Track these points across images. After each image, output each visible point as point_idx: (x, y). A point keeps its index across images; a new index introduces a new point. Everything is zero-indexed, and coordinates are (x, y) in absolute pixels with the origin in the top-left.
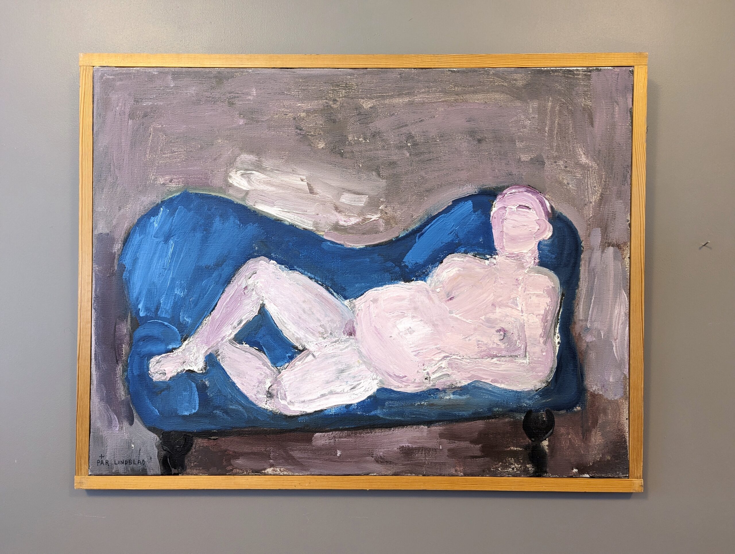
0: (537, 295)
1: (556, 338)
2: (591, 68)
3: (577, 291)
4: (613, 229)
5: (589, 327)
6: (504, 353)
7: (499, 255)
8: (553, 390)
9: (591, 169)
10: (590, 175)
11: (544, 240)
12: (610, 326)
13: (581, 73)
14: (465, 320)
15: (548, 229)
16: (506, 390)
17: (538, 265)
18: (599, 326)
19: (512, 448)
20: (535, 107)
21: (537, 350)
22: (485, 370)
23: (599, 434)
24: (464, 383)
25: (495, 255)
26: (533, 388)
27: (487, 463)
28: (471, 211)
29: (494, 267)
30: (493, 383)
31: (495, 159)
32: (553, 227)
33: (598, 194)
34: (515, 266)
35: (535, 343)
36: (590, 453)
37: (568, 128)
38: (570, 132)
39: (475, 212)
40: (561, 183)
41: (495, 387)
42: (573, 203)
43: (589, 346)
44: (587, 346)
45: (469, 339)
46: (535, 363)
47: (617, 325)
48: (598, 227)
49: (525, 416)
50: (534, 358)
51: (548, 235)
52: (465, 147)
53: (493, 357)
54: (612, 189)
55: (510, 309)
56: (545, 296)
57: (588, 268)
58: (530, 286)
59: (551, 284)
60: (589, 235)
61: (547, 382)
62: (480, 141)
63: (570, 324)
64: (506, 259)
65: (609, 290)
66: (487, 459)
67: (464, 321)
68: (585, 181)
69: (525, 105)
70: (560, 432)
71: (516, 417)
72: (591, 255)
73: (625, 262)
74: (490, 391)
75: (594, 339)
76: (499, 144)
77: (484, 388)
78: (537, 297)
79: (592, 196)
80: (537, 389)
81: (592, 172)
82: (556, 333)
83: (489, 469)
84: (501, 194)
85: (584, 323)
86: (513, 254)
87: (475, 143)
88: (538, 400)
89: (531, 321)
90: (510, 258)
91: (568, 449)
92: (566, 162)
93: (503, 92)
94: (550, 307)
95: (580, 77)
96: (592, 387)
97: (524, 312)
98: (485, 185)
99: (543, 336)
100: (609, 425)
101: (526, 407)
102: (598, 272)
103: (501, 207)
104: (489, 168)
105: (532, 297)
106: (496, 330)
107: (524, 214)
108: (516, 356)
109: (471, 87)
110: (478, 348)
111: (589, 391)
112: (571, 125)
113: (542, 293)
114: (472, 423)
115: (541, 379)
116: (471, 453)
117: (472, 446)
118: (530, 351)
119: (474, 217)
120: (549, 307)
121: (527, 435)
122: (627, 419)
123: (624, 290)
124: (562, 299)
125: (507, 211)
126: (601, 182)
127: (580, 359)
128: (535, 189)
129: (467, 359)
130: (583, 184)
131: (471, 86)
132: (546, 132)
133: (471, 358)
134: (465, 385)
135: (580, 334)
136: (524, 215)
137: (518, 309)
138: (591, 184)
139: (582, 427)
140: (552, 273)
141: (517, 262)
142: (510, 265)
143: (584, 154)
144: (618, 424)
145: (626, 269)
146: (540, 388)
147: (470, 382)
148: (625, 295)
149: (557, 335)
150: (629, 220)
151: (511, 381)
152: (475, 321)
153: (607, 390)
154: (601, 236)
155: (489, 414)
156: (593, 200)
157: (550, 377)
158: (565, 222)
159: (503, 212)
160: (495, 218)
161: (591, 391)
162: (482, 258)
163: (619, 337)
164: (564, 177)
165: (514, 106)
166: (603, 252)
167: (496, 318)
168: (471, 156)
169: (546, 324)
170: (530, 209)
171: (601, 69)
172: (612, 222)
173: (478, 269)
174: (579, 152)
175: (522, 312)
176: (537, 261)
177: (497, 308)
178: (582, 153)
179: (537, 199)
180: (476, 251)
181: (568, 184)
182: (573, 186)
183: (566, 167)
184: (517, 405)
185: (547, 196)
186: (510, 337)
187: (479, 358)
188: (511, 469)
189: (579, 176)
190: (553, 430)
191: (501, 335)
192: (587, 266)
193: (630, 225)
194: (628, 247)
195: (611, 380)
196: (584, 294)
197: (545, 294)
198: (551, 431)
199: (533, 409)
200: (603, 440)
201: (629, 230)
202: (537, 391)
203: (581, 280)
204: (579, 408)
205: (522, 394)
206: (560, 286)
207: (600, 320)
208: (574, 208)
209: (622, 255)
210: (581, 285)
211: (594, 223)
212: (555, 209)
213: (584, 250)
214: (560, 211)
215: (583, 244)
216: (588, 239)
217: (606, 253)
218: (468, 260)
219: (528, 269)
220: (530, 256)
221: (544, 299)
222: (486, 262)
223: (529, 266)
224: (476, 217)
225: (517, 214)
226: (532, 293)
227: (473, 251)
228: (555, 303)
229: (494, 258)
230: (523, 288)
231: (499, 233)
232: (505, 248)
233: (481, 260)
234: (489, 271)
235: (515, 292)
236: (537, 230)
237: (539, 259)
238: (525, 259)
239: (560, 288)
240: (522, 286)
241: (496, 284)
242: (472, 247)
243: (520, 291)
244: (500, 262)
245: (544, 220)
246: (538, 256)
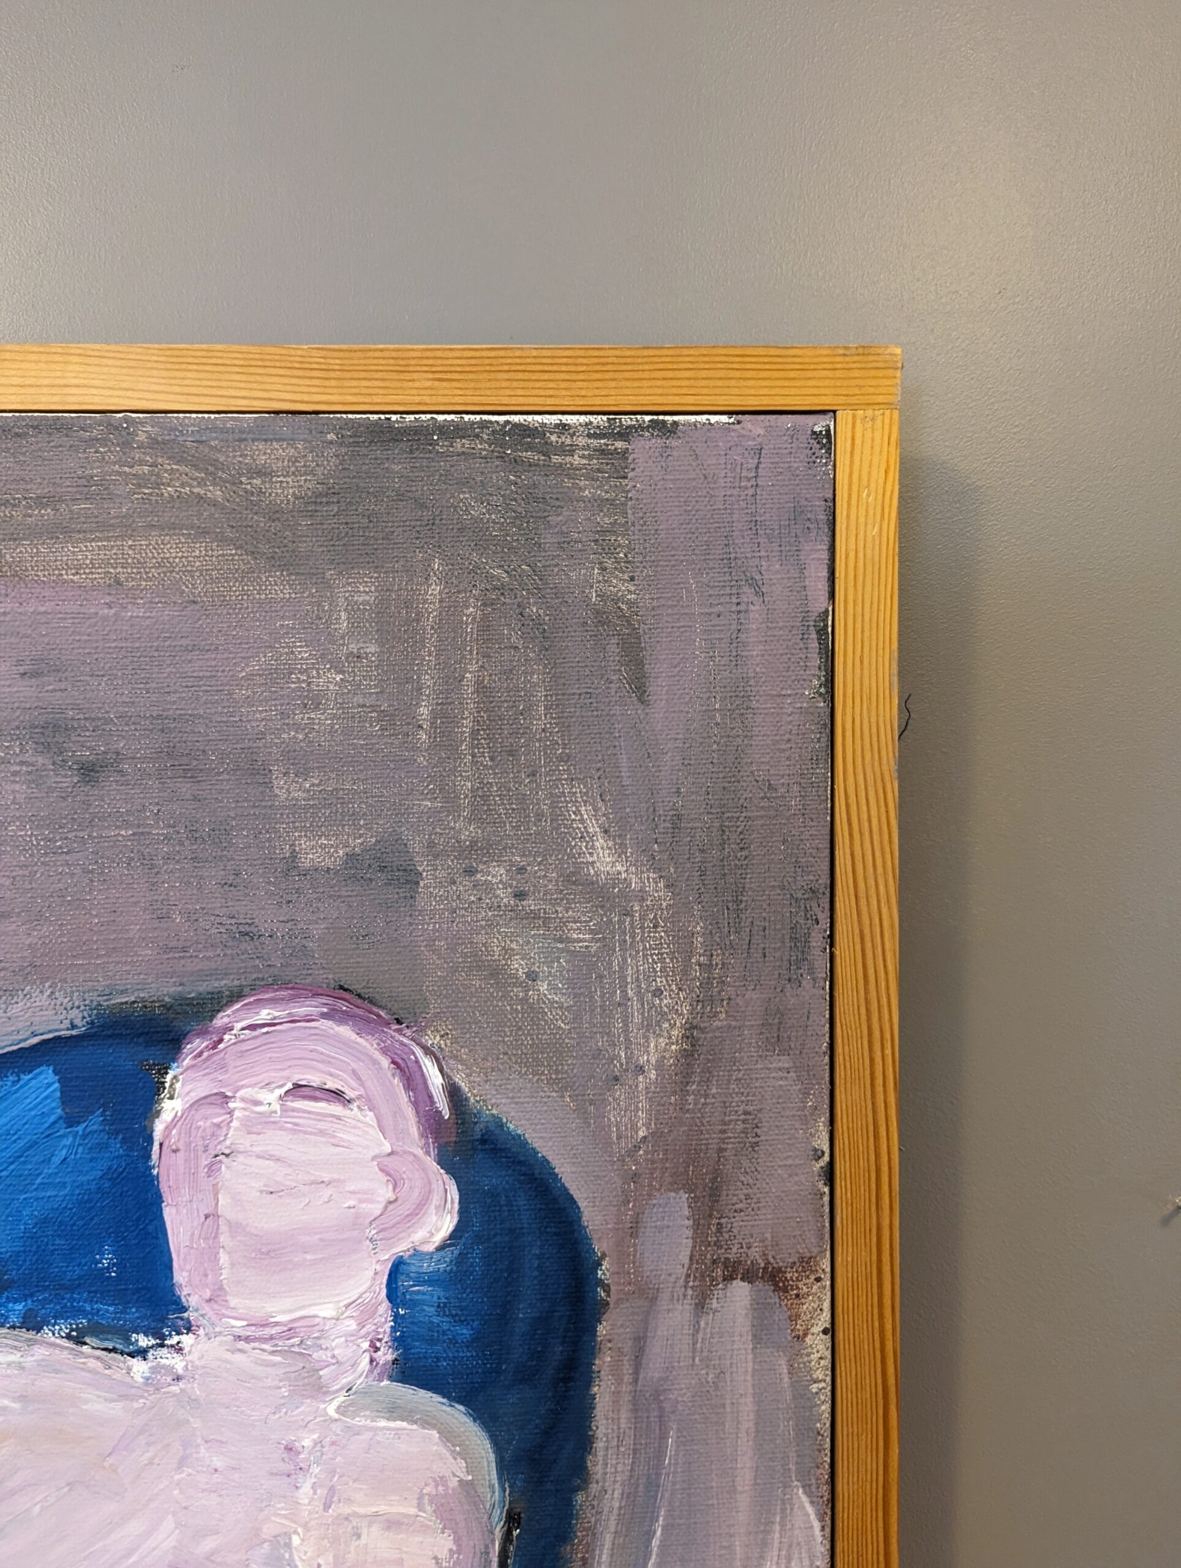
0: (388, 1521)
2: (626, 420)
3: (580, 1498)
4: (748, 1197)
7: (201, 1332)
9: (637, 908)
10: (633, 937)
11: (416, 1253)
13: (582, 441)
15: (436, 1199)
17: (391, 1378)
20: (367, 603)
25: (179, 1333)
28: (53, 1118)
29: (175, 1389)
31: (167, 859)
32: (459, 1190)
33: (673, 1026)
34: (276, 1383)
37: (529, 708)
38: (538, 725)
39: (71, 1121)
40: (497, 973)
42: (557, 1072)
48: (674, 1186)
51: (438, 1230)
52: (13, 803)
54: (739, 1000)
56: (427, 1526)
57: (630, 1388)
58: (355, 1481)
59: (455, 1470)
60: (635, 1228)
62: (89, 772)
64: (233, 1353)
65: (735, 1491)
68: (610, 964)
69: (312, 595)
72: (646, 1322)
73: (808, 1355)
76: (186, 788)
78: (388, 1528)
79: (647, 1039)
81: (642, 918)
84: (203, 1033)
86: (266, 1325)
87: (66, 783)
90: (256, 1345)
92: (522, 870)
93: (205, 532)
95: (577, 460)
98: (122, 992)
102: (680, 1408)
103: (206, 1097)
104: (135, 904)
105: (364, 1531)
107: (321, 1125)
109: (45, 506)
112: (541, 694)
113: (413, 1511)
119: (66, 1145)
123: (803, 1487)
124: (507, 1538)
125: (237, 1114)
126: (685, 972)
128: (371, 1002)
130: (601, 977)
131: (41, 502)
132: (420, 727)
136: (322, 1133)
138: (637, 979)
140: (457, 1416)
141: (290, 1365)
142: (254, 1377)
143: (606, 832)
145: (814, 1388)
148: (810, 1509)
150: (826, 1148)
154: (690, 1233)
156: (649, 1058)
158: (520, 1162)
159: (216, 1120)
160: (175, 1151)
162: (114, 1350)
164: (514, 946)
165: (260, 603)
166: (701, 1306)
168: (45, 846)
170: (350, 1103)
171: (675, 422)
172: (745, 1163)
173: (96, 1404)
174: (582, 821)
176: (386, 1355)
178: (593, 828)
179: (385, 1051)
180: (80, 1312)
181: (532, 976)
182: (553, 988)
183: (520, 895)
185: (432, 1039)
189: (581, 938)
192: (627, 1378)
193: (830, 1175)
194: (818, 1280)
196: (615, 1512)
197: (427, 1516)
201: (826, 1199)
203: (599, 1445)
206: (500, 1479)
208: (563, 1097)
209: (794, 1318)
210: (599, 1468)
211: (655, 1169)
212: (472, 1100)
213: (612, 1300)
214: (494, 1112)
215: (604, 1272)
216: (628, 1247)
217: (716, 1311)
218: (43, 1360)
219: (342, 1399)
220: (352, 1335)
221: (421, 1539)
222: (135, 1369)
223: (344, 1381)
224: (80, 1149)
225: (286, 1130)
226: (362, 1511)
227: (68, 1317)
228: (477, 1559)
229: (172, 1346)
230: (319, 1491)
231: (195, 1224)
232: (228, 1298)
233: (111, 1359)
234: (153, 1411)
235: (282, 1509)
236: (386, 1208)
237: (397, 1349)
238: (327, 1349)
239: (497, 1485)
240: (313, 1480)
241: (190, 1475)
242: (63, 1299)
243: (306, 1501)
244: (203, 1367)
245: (415, 1156)
246: (388, 1330)
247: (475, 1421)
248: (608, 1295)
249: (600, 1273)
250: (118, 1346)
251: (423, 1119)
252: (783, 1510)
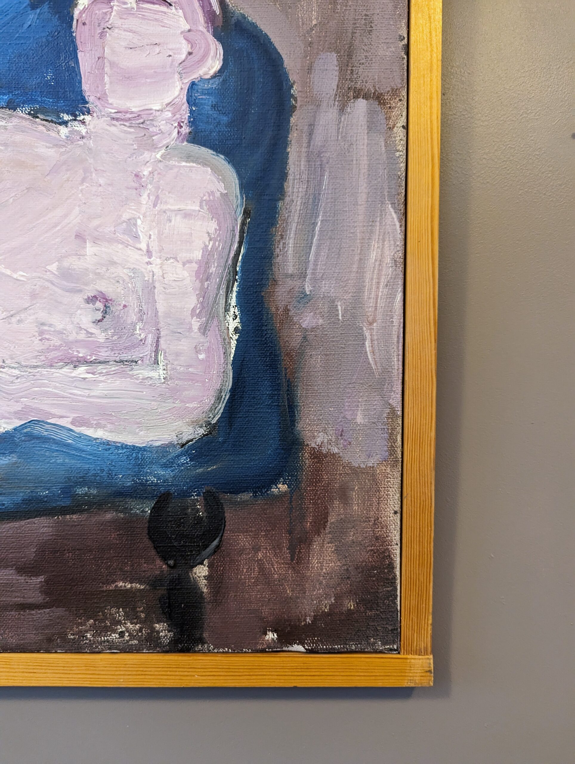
0: (185, 213)
1: (231, 319)
3: (280, 204)
4: (366, 57)
5: (308, 293)
6: (104, 354)
7: (95, 115)
8: (224, 442)
11: (202, 80)
12: (359, 290)
14: (8, 272)
15: (212, 53)
16: (108, 443)
17: (187, 141)
18: (332, 291)
19: (121, 584)
21: (185, 348)
22: (57, 396)
23: (330, 548)
24: (5, 426)
25: (84, 114)
26: (175, 440)
27: (58, 621)
29: (81, 143)
30: (77, 426)
32: (223, 49)
34: (131, 142)
35: (179, 331)
36: (307, 593)
39: (33, 7)
41: (81, 436)
43: (310, 338)
44: (305, 338)
45: (18, 318)
46: (180, 379)
47: (374, 287)
48: (330, 50)
49: (153, 508)
50: (178, 368)
51: (212, 67)
53: (77, 363)
55: (120, 246)
56: (204, 217)
57: (306, 150)
58: (169, 193)
59: (218, 188)
60: (310, 69)
61: (208, 423)
63: (262, 286)
64: (110, 126)
65: (357, 205)
66: (59, 612)
67: (8, 276)
70: (238, 544)
71: (131, 510)
72: (314, 116)
73: (395, 137)
74: (68, 445)
75: (321, 321)
77: (54, 439)
78: (185, 217)
80: (184, 440)
82: (230, 304)
83: (63, 636)
85: (298, 283)
86: (126, 112)
88: (186, 468)
89: (170, 277)
90: (122, 123)
91: (256, 584)
94: (217, 243)
96: (314, 437)
97: (154, 253)
99: (200, 312)
100: (353, 527)
101: (156, 485)
102: (331, 161)
105: (173, 218)
106: (86, 297)
107: (157, 17)
108: (132, 361)
110: (41, 340)
111: (308, 445)
114: (23, 523)
115: (194, 416)
116: (18, 597)
117: (22, 579)
118: (167, 351)
120: (214, 244)
121: (158, 553)
122: (396, 513)
123: (392, 204)
124: (243, 224)
125: (115, 8)
127: (286, 369)
129: (13, 368)
133: (23, 366)
134: (7, 432)
135: (287, 310)
136: (156, 20)
137: (138, 246)
139: (290, 532)
140: (220, 161)
141: (138, 133)
142: (119, 139)
144: (375, 524)
145: (397, 154)
146: (192, 440)
147: (18, 423)
148: (394, 216)
149: (232, 310)
150: (406, 36)
151: (122, 423)
152: (35, 274)
153: (350, 443)
154: (337, 73)
155: (67, 502)
157: (216, 411)
159: (105, 11)
160: (84, 24)
161: (313, 445)
162: (52, 121)
163: (379, 317)
166: (342, 110)
167: (87, 269)
169: (206, 283)
170: (171, 5)
172: (365, 40)
173: (42, 149)
175: (149, 253)
176: (186, 130)
177: (88, 245)
184: (133, 480)
186: (118, 315)
187: (42, 367)
188: (117, 636)
190: (220, 541)
191: (97, 310)
192: (305, 145)
193: (407, 49)
194: (400, 100)
195: (360, 419)
196: (298, 212)
197: (204, 212)
198: (215, 543)
199: (173, 490)
200: (339, 563)
201: (405, 61)
202: (183, 445)
203: (290, 177)
204: (283, 487)
205: (147, 454)
206: (241, 193)
207: (336, 275)
208: (275, 5)
209: (388, 119)
210: (290, 189)
211: (321, 40)
212: (231, 6)
213: (298, 105)
214: (241, 12)
215: (294, 91)
216: (307, 79)
217: (349, 113)
218: (16, 125)
219: (163, 151)
220: (169, 120)
221: (201, 223)
222: (61, 132)
223: (165, 142)
224: (38, 21)
225: (139, 18)
226: (173, 208)
227: (29, 104)
228: (229, 234)
229: (80, 121)
230: (151, 197)
231: (93, 62)
232: (109, 99)
233: (50, 126)
234: (70, 153)
235: (133, 206)
236: (187, 57)
237: (191, 127)
238: (156, 126)
239: (239, 196)
240: (149, 192)
241: (87, 187)
242: (27, 94)
243: (145, 203)
244: (95, 132)
245: (202, 32)
246: (187, 118)
247: (229, 163)
248: (296, 103)
249: (292, 91)
250: (53, 119)
251: (206, 15)
252: (381, 215)
